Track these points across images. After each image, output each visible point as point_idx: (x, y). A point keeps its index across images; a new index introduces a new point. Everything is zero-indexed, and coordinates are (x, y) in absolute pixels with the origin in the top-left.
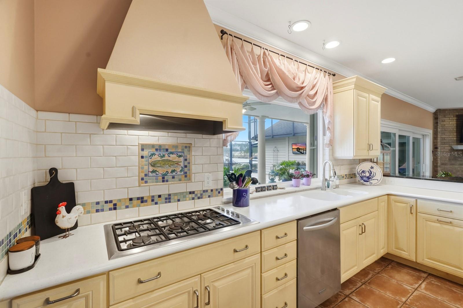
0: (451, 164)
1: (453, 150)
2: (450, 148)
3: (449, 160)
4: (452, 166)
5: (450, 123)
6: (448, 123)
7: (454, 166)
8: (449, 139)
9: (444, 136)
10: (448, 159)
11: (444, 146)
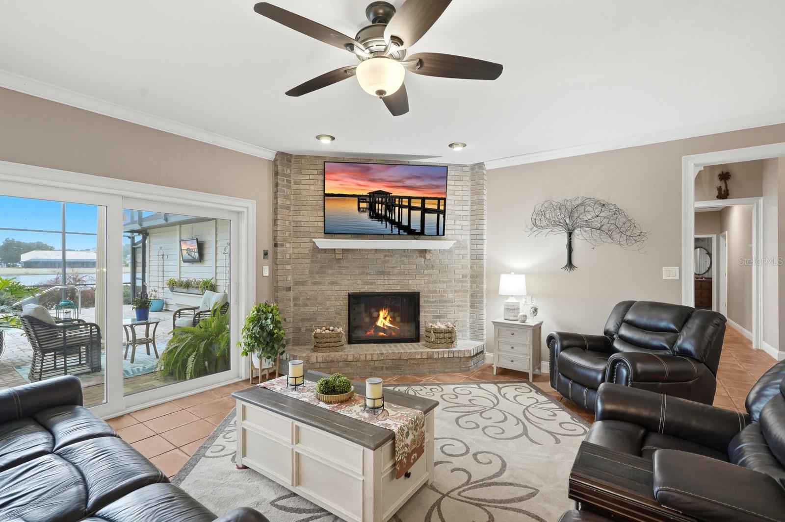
0: (315, 284)
1: (316, 250)
2: (310, 245)
3: (311, 273)
4: (315, 287)
5: (312, 187)
6: (307, 187)
7: (319, 287)
8: (310, 224)
9: (299, 218)
10: (308, 270)
11: (298, 240)
